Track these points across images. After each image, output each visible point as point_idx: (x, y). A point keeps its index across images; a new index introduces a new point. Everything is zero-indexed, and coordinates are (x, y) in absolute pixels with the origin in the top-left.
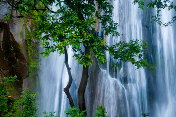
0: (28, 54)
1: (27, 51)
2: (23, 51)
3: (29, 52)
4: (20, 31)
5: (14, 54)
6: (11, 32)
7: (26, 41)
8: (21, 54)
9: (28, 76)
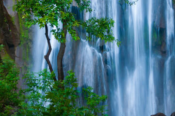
0: (19, 25)
1: (19, 22)
2: (15, 23)
3: (20, 24)
4: (13, 6)
5: (8, 25)
6: (4, 6)
7: (17, 14)
8: (13, 26)
9: (20, 44)
